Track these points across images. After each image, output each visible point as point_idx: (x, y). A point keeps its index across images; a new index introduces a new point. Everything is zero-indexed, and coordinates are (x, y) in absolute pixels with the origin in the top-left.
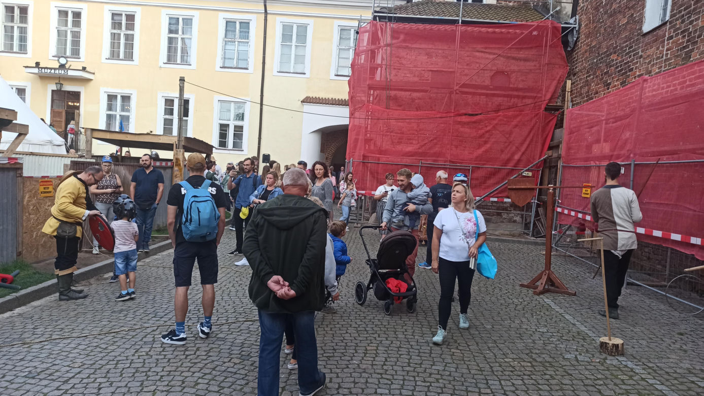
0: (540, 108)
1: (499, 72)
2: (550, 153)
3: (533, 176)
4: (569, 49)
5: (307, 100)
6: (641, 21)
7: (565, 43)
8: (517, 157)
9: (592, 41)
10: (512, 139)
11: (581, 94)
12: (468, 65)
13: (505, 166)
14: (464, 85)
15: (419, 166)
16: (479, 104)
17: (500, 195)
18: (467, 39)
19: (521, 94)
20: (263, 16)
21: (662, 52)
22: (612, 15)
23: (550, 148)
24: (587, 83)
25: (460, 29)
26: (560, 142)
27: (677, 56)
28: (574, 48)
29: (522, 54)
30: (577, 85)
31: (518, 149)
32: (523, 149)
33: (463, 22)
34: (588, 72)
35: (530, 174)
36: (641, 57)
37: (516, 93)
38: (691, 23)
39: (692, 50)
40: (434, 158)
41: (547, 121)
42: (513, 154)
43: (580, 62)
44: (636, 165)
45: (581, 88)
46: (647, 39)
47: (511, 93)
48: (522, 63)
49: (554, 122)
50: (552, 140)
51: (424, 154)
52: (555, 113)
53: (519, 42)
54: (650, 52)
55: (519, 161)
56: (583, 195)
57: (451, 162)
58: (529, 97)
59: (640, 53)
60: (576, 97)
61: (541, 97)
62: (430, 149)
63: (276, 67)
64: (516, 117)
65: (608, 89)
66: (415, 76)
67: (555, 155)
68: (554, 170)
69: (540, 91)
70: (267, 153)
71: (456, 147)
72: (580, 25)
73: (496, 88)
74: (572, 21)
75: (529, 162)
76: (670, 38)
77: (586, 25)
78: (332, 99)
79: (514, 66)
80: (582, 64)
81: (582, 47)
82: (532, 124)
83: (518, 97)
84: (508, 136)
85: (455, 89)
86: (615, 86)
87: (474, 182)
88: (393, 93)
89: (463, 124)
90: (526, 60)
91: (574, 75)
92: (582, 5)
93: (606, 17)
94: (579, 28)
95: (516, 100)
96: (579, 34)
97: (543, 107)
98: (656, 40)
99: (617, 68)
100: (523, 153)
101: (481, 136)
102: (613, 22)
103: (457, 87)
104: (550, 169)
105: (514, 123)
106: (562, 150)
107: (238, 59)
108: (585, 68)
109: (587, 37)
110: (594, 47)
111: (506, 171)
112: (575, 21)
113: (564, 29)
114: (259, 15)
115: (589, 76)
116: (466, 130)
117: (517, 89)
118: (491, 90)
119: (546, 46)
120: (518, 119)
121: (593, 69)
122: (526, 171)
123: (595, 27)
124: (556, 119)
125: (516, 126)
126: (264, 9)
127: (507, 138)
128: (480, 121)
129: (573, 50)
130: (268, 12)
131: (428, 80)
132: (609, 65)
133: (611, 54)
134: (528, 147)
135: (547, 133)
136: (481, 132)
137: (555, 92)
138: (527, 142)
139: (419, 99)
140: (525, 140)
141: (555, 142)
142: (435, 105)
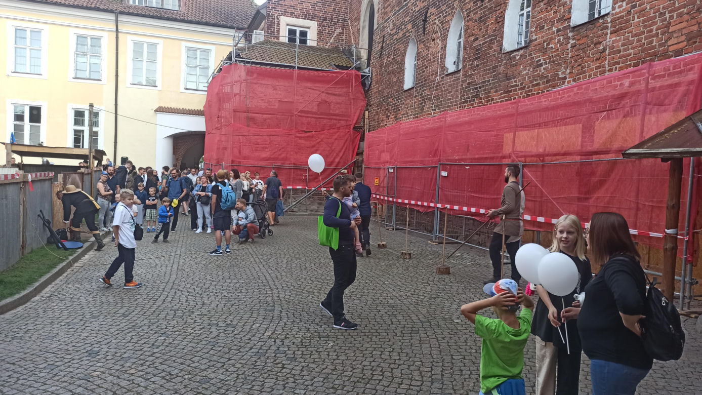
0: (350, 128)
1: (323, 102)
2: (357, 157)
3: (348, 172)
4: (366, 89)
5: (160, 110)
6: (402, 82)
7: (364, 84)
8: (337, 160)
9: (379, 87)
10: (333, 148)
11: (374, 120)
12: (301, 96)
13: (330, 166)
14: (301, 112)
15: (272, 168)
16: (310, 123)
17: (327, 186)
18: (301, 78)
19: (338, 118)
20: (115, 34)
21: (412, 103)
22: (389, 74)
23: (358, 154)
24: (377, 113)
25: (296, 71)
26: (363, 151)
27: (419, 107)
28: (369, 88)
29: (337, 91)
30: (372, 113)
31: (337, 155)
32: (341, 154)
33: (298, 68)
34: (378, 106)
35: (346, 171)
36: (403, 104)
37: (334, 117)
38: (423, 91)
39: (424, 106)
40: (282, 162)
41: (355, 136)
42: (335, 158)
43: (373, 98)
44: (397, 168)
45: (374, 115)
46: (406, 94)
47: (332, 117)
48: (337, 97)
49: (359, 136)
50: (358, 149)
51: (274, 159)
52: (359, 131)
53: (336, 83)
54: (408, 101)
55: (339, 162)
56: (375, 184)
57: (295, 164)
58: (343, 120)
59: (403, 102)
60: (371, 121)
61: (350, 120)
62: (280, 155)
63: (130, 79)
64: (335, 133)
65: (388, 119)
66: (265, 102)
67: (361, 159)
68: (360, 168)
69: (349, 116)
70: (125, 156)
71: (296, 153)
72: (372, 74)
73: (322, 114)
74: (367, 70)
75: (345, 163)
76: (416, 96)
77: (376, 75)
78: (183, 109)
79: (332, 99)
80: (374, 101)
81: (374, 89)
82: (346, 139)
83: (336, 119)
84: (331, 145)
85: (295, 114)
86: (392, 118)
87: (311, 178)
88: (250, 115)
89: (300, 138)
90: (340, 95)
91: (370, 106)
92: (373, 61)
93: (386, 74)
94: (372, 76)
95: (335, 121)
96: (372, 80)
97: (352, 126)
98: (410, 96)
99: (392, 107)
100: (341, 158)
101: (314, 146)
102: (389, 78)
103: (297, 113)
104: (358, 168)
105: (334, 137)
106: (365, 156)
107: (90, 71)
108: (376, 103)
109: (377, 83)
110: (380, 91)
111: (331, 170)
112: (369, 71)
113: (363, 76)
114: (111, 33)
115: (379, 109)
116: (303, 141)
117: (335, 115)
118: (318, 115)
119: (352, 87)
120: (337, 134)
121: (380, 105)
122: (343, 169)
123: (381, 78)
124: (360, 135)
125: (336, 139)
126: (115, 28)
127: (331, 148)
128: (312, 137)
129: (369, 89)
130: (119, 31)
131: (275, 106)
132: (388, 104)
133: (389, 98)
134: (344, 153)
135: (355, 144)
136: (313, 143)
137: (359, 116)
138: (343, 150)
139: (269, 119)
140: (342, 148)
141: (360, 151)
142: (280, 124)
